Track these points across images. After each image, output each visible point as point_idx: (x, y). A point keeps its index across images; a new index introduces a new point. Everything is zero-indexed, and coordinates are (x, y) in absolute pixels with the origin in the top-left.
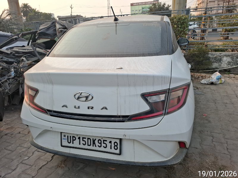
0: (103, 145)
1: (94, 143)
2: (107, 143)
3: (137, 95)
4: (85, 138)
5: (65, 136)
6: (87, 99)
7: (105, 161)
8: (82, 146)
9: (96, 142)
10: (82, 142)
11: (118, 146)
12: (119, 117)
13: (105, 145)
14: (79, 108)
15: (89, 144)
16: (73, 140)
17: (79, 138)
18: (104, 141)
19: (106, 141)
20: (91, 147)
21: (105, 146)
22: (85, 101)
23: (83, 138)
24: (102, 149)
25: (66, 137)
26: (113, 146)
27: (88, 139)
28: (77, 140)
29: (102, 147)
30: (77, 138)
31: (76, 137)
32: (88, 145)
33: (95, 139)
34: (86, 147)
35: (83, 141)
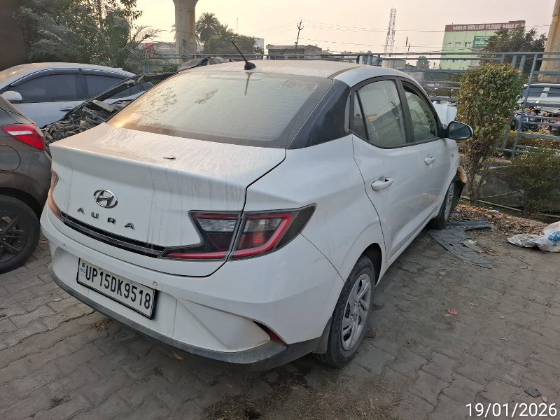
0: (132, 295)
1: (119, 288)
2: (137, 292)
3: (182, 211)
4: (109, 276)
5: (83, 265)
6: (108, 204)
7: (130, 325)
8: (103, 289)
9: (123, 286)
10: (105, 282)
11: (151, 303)
12: (150, 246)
13: (133, 296)
14: (97, 217)
15: (113, 289)
16: (93, 276)
17: (102, 274)
18: (134, 287)
19: (136, 288)
20: (114, 295)
21: (133, 298)
22: (106, 207)
23: (107, 275)
24: (128, 302)
25: (85, 268)
26: (144, 300)
27: (113, 278)
28: (99, 277)
29: (129, 298)
30: (99, 272)
31: (98, 270)
32: (111, 290)
33: (122, 282)
34: (108, 292)
35: (106, 280)
